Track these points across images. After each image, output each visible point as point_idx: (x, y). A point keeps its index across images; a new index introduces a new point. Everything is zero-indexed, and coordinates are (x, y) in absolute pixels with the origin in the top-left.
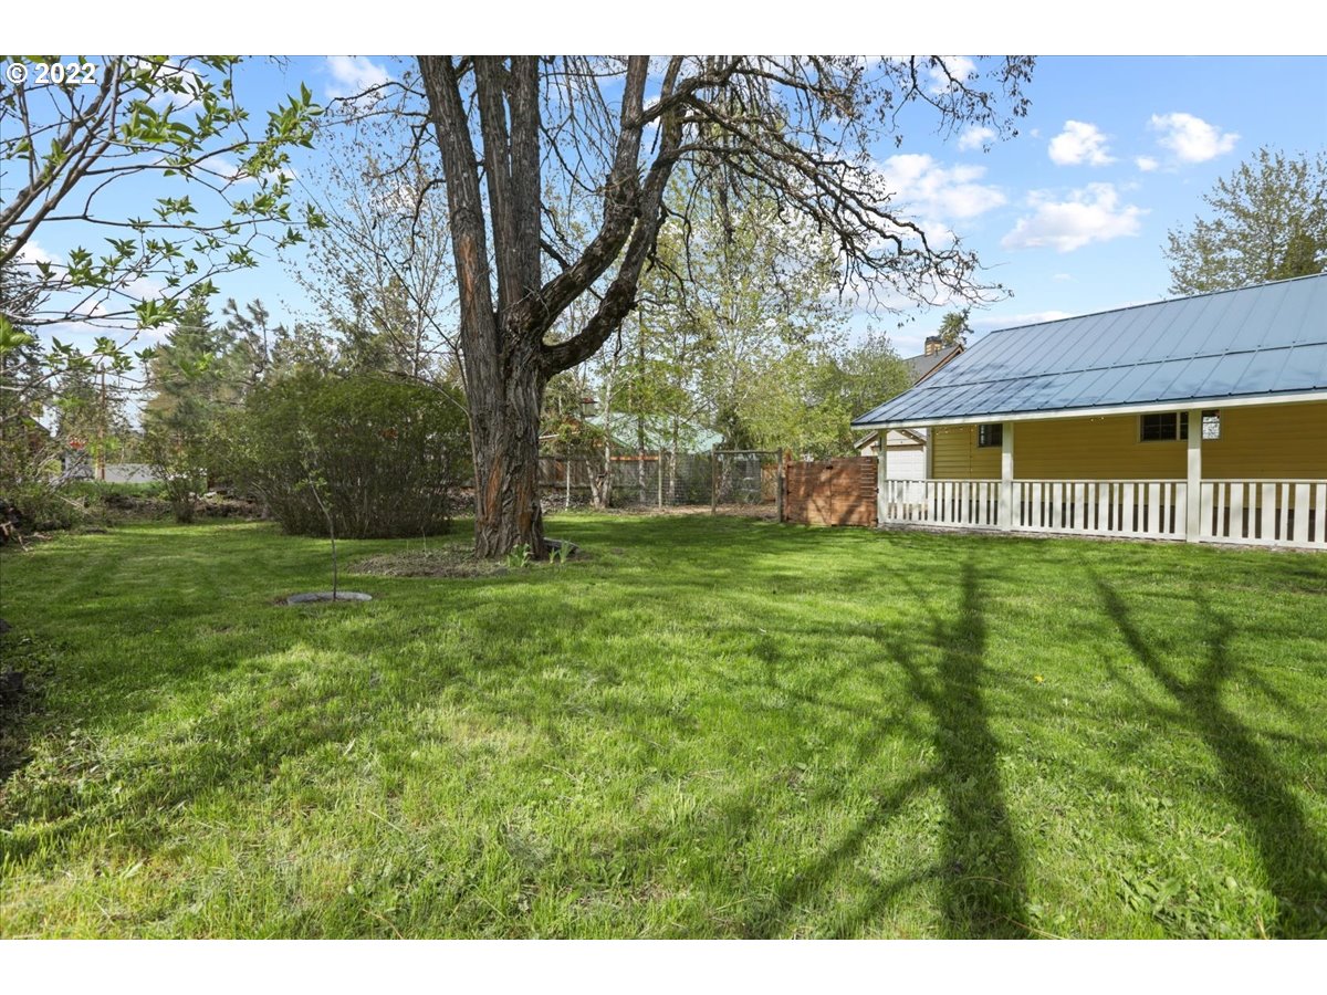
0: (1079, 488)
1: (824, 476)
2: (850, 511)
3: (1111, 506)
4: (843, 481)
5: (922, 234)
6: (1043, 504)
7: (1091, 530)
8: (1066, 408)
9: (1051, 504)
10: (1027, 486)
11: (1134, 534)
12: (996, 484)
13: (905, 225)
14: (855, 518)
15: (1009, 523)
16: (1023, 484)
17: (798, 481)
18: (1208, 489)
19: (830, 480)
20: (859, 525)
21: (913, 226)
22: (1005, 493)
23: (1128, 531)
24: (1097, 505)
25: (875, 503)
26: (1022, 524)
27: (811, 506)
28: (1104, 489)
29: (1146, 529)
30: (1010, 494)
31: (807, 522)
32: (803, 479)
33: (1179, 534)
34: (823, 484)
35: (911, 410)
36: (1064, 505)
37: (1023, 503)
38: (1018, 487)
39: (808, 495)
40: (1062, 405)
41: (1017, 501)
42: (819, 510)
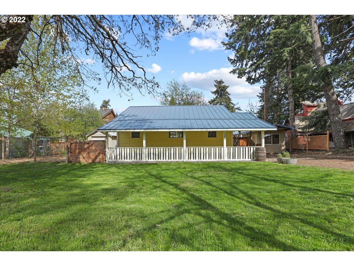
0: (162, 149)
1: (86, 146)
2: (96, 158)
3: (169, 153)
4: (93, 148)
5: (145, 72)
6: (153, 153)
7: (165, 160)
8: (160, 129)
9: (155, 153)
10: (149, 149)
11: (174, 160)
12: (142, 149)
13: (140, 68)
14: (98, 160)
15: (145, 160)
16: (148, 149)
17: (75, 148)
18: (187, 149)
19: (88, 147)
20: (99, 162)
21: (143, 69)
22: (144, 150)
23: (172, 160)
24: (166, 153)
25: (105, 155)
26: (148, 159)
27: (81, 157)
28: (167, 149)
29: (176, 159)
30: (145, 151)
31: (79, 162)
32: (78, 147)
33: (182, 160)
34: (86, 149)
35: (116, 126)
36: (158, 153)
37: (148, 153)
38: (147, 149)
39: (79, 153)
40: (159, 128)
41: (147, 153)
42: (84, 158)
